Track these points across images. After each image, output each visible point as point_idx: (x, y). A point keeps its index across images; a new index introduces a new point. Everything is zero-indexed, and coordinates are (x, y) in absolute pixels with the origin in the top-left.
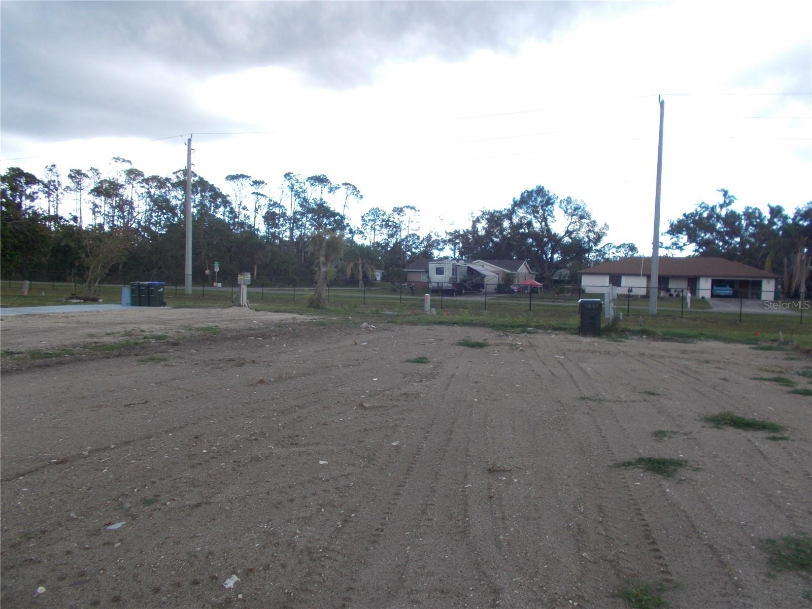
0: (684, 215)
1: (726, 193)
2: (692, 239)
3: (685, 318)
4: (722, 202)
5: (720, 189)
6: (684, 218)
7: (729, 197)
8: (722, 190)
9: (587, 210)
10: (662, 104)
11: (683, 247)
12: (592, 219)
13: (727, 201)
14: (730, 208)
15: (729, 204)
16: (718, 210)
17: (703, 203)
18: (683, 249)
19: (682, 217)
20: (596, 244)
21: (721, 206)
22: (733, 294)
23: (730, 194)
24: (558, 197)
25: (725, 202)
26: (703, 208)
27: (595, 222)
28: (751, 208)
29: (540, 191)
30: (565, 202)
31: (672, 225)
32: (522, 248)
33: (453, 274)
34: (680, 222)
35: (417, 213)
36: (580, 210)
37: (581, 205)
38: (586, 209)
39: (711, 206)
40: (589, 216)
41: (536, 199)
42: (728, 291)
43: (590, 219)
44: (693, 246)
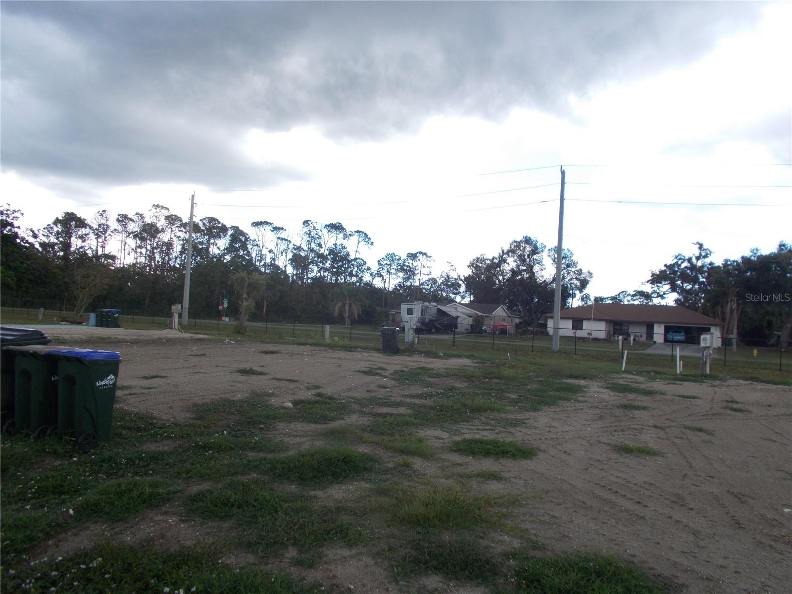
0: (666, 266)
1: (701, 246)
2: (674, 289)
3: (577, 354)
4: (697, 255)
5: (695, 242)
6: (666, 268)
7: (704, 250)
8: (698, 243)
9: (574, 258)
10: (563, 173)
11: (665, 296)
12: (578, 268)
13: (703, 254)
14: (707, 261)
15: (706, 256)
16: (694, 261)
17: (679, 255)
18: (664, 298)
19: (664, 268)
20: (581, 291)
21: (698, 258)
22: (686, 339)
23: (705, 247)
24: (545, 246)
25: (700, 254)
26: (680, 259)
27: (581, 270)
28: (729, 260)
29: (528, 241)
30: (553, 251)
31: (653, 275)
32: (500, 293)
33: (422, 315)
34: (661, 272)
35: (428, 258)
36: (568, 259)
37: (568, 254)
38: (572, 258)
39: (687, 257)
40: (574, 264)
41: (524, 249)
42: (680, 337)
43: (576, 267)
44: (675, 295)
